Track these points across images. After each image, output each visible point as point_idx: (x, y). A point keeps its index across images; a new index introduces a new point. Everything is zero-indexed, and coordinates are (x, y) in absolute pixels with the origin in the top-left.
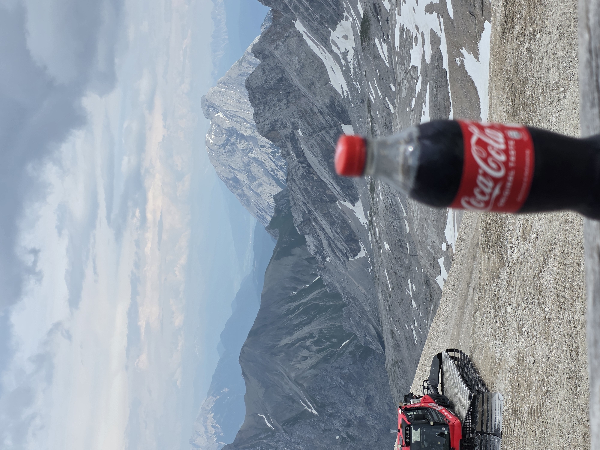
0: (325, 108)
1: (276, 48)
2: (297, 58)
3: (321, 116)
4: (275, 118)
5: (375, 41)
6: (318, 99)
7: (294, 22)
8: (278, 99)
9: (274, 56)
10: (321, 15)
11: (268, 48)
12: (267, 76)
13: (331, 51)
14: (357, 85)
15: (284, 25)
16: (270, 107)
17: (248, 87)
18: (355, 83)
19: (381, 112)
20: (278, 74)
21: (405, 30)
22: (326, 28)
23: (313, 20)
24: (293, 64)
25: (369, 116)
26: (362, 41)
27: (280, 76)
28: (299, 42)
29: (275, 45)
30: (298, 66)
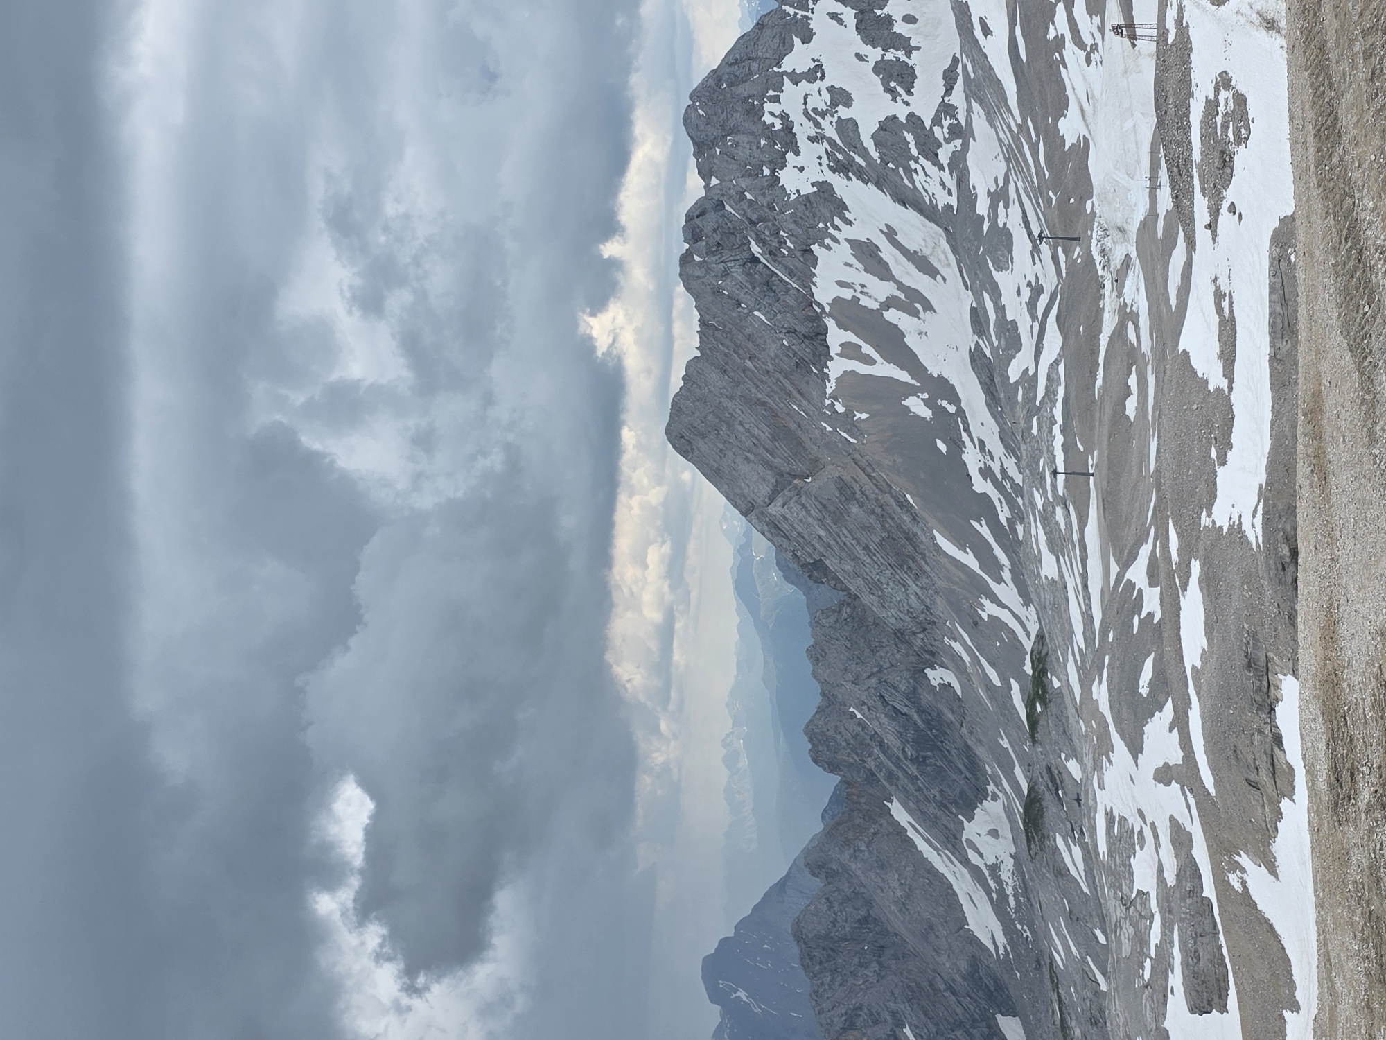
0: (959, 979)
1: (854, 857)
2: (897, 876)
3: (952, 998)
4: (854, 1002)
5: (1055, 840)
6: (945, 960)
7: (889, 804)
8: (860, 962)
9: (850, 872)
10: (942, 790)
11: (838, 856)
12: (836, 914)
13: (966, 862)
14: (1026, 932)
15: (868, 810)
16: (845, 978)
17: (799, 937)
18: (1019, 927)
19: (1078, 989)
20: (858, 909)
21: (1117, 819)
22: (952, 816)
23: (927, 799)
24: (889, 888)
25: (1055, 997)
26: (1028, 841)
27: (863, 913)
28: (900, 843)
29: (852, 850)
30: (899, 893)
